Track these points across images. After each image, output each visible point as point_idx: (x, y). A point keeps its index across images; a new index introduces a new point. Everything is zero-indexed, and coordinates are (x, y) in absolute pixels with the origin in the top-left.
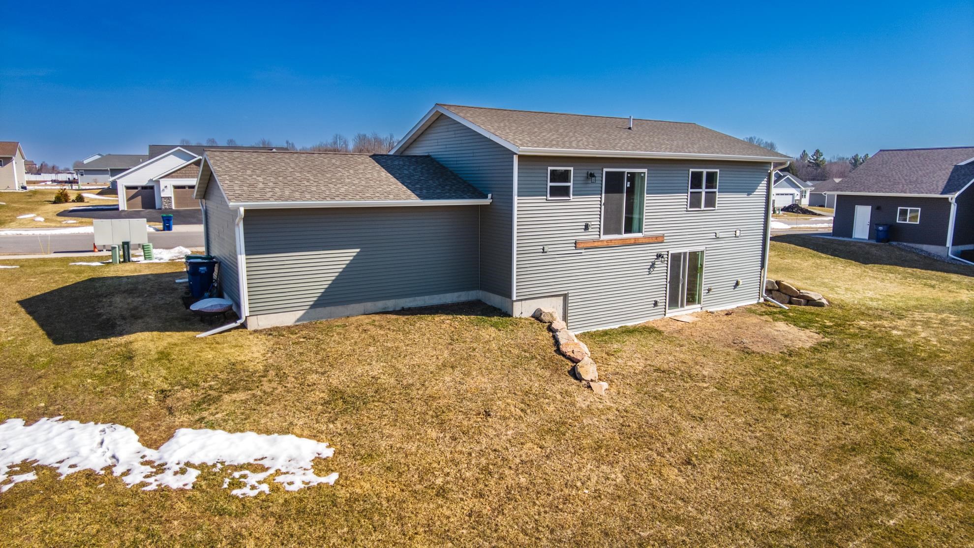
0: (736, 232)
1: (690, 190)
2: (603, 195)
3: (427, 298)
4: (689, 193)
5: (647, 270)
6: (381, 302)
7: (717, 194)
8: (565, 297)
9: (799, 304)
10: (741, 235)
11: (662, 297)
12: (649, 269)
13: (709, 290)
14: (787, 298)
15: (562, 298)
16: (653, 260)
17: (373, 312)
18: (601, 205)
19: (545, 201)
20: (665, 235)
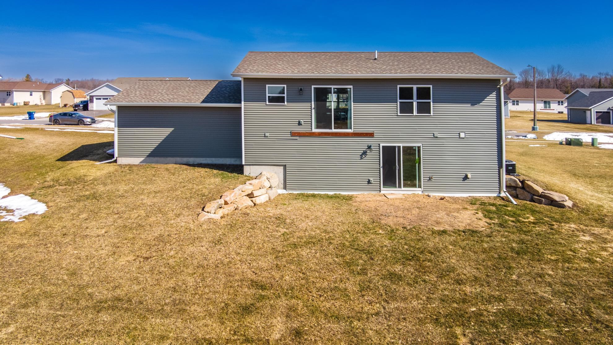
0: (459, 134)
1: (399, 101)
2: (313, 103)
3: (214, 159)
4: (399, 103)
5: (359, 156)
6: (186, 158)
7: (432, 103)
8: (285, 166)
9: (540, 202)
10: (466, 137)
11: (376, 176)
12: (361, 155)
13: (430, 179)
14: (529, 196)
15: (282, 167)
16: (365, 149)
17: (184, 163)
18: (311, 109)
19: (265, 105)
20: (375, 132)
